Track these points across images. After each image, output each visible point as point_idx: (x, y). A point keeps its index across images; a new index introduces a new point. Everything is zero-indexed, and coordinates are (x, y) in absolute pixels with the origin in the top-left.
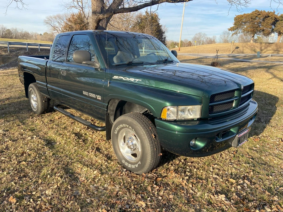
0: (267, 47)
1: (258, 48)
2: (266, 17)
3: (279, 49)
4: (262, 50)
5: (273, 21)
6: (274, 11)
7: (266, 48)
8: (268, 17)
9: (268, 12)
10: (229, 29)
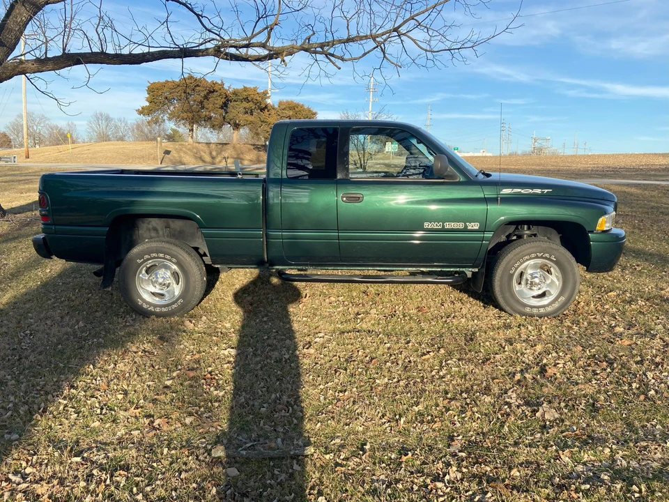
0: (221, 151)
1: (205, 153)
2: (211, 92)
3: (241, 156)
4: (213, 158)
5: (223, 100)
6: (222, 82)
7: (219, 153)
8: (214, 91)
9: (213, 81)
10: (138, 111)
